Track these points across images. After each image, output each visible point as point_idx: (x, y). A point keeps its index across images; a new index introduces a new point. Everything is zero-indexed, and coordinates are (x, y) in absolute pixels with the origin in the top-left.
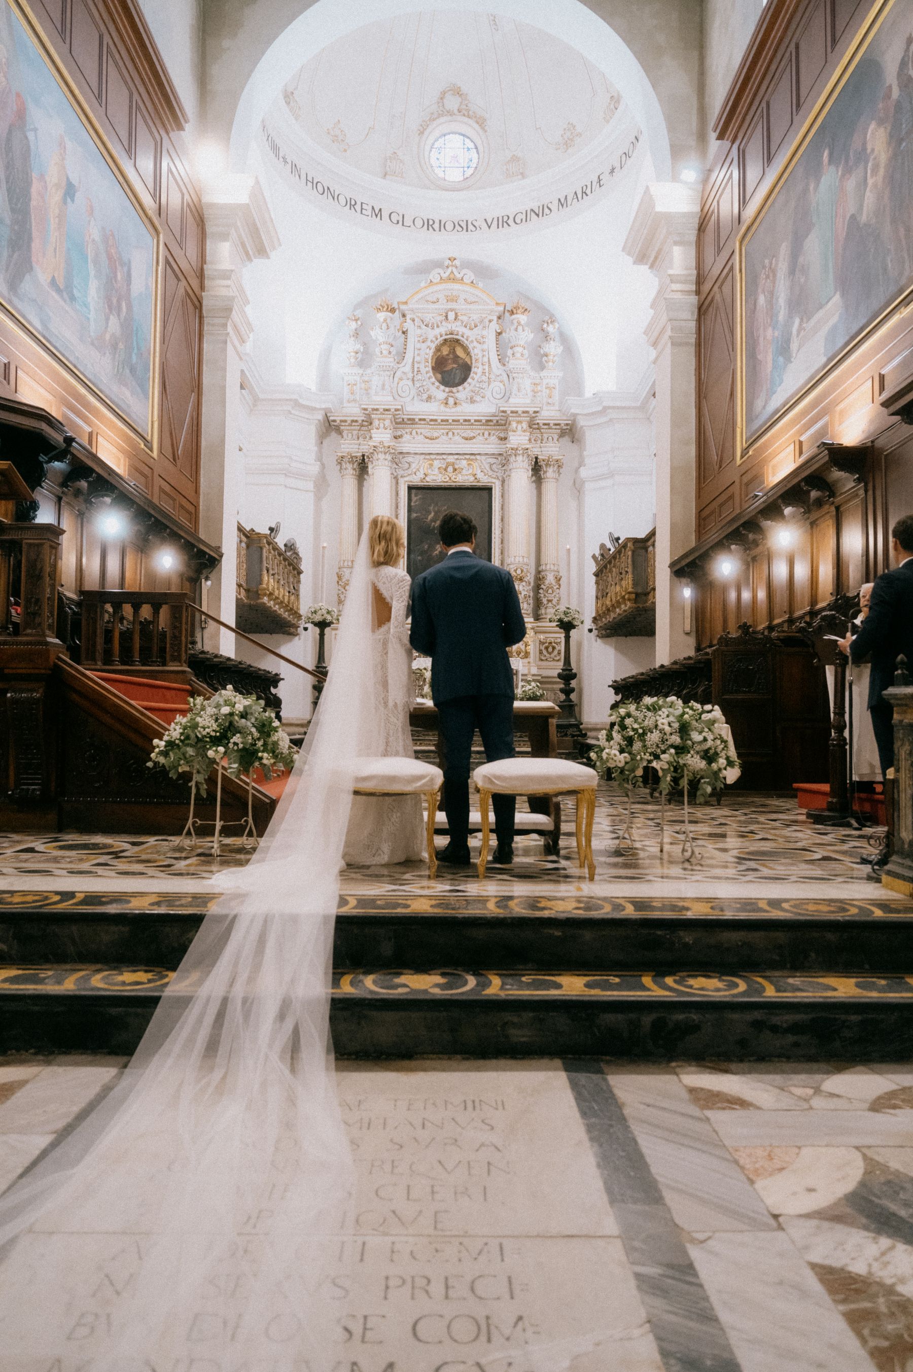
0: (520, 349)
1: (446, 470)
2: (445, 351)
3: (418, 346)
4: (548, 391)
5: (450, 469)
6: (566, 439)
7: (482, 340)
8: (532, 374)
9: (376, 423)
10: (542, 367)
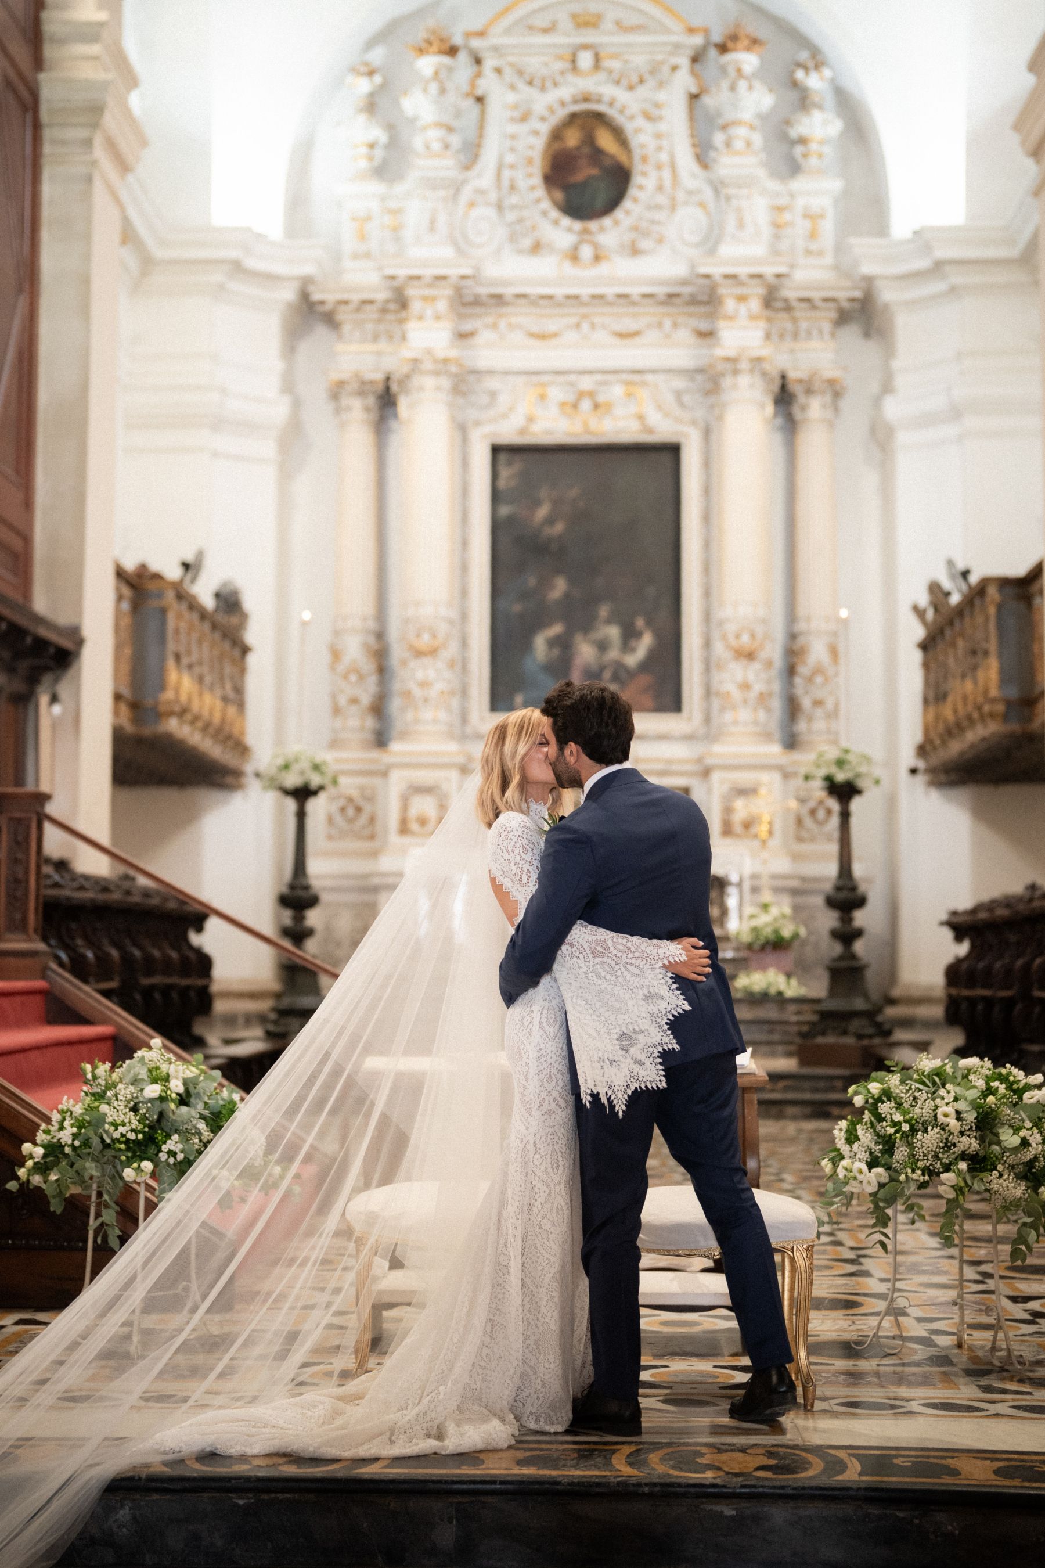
0: (742, 132)
1: (575, 406)
2: (572, 139)
3: (512, 129)
4: (808, 224)
5: (586, 405)
6: (851, 333)
7: (655, 112)
8: (774, 185)
9: (416, 306)
10: (794, 168)
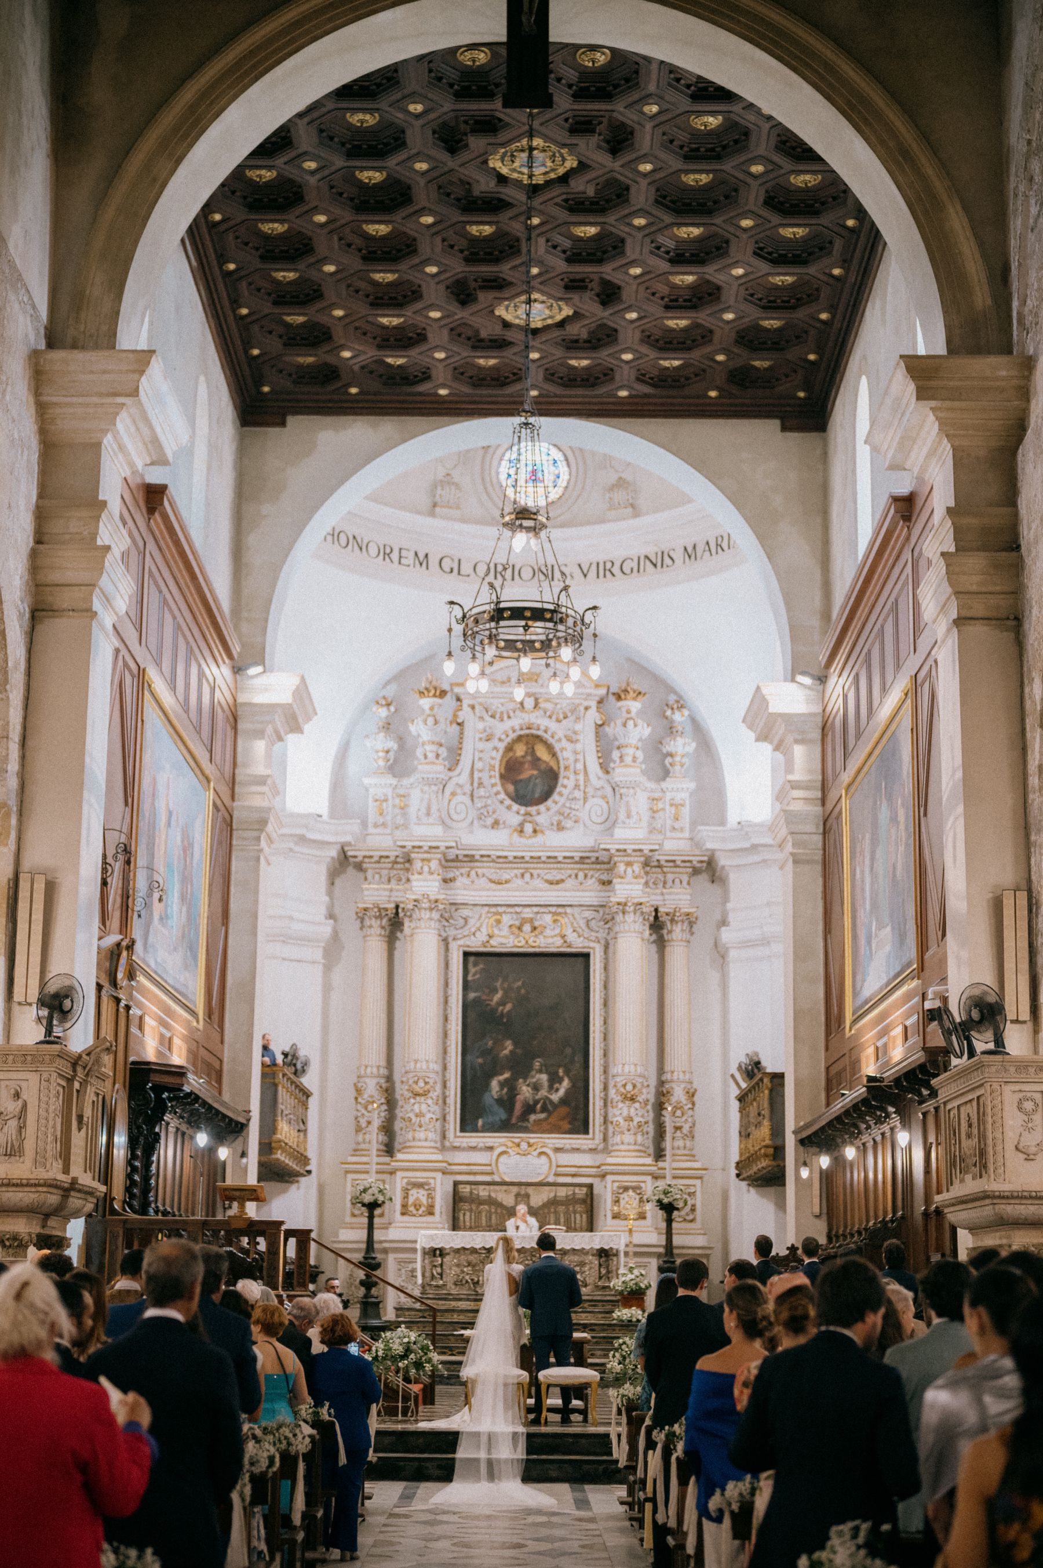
0: (630, 751)
1: (520, 928)
2: (520, 750)
3: (481, 745)
4: (673, 810)
5: (527, 928)
6: (703, 879)
7: (574, 737)
8: (651, 785)
9: (417, 865)
10: (666, 774)
